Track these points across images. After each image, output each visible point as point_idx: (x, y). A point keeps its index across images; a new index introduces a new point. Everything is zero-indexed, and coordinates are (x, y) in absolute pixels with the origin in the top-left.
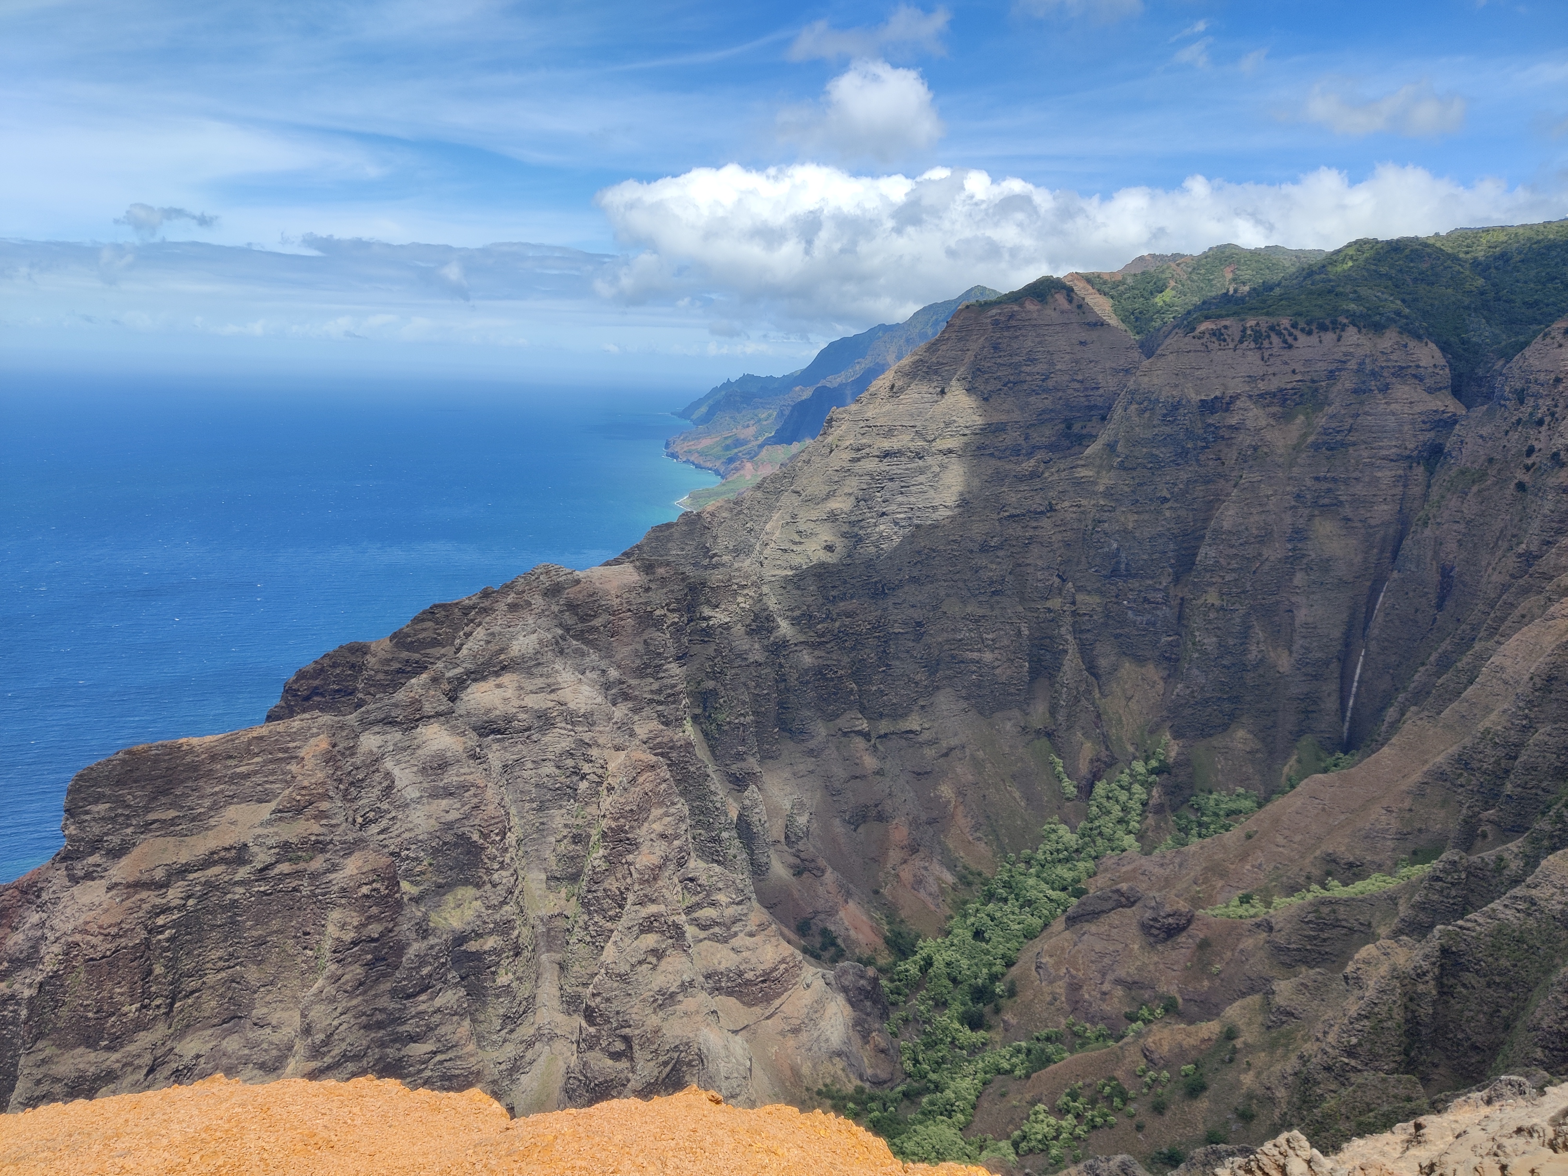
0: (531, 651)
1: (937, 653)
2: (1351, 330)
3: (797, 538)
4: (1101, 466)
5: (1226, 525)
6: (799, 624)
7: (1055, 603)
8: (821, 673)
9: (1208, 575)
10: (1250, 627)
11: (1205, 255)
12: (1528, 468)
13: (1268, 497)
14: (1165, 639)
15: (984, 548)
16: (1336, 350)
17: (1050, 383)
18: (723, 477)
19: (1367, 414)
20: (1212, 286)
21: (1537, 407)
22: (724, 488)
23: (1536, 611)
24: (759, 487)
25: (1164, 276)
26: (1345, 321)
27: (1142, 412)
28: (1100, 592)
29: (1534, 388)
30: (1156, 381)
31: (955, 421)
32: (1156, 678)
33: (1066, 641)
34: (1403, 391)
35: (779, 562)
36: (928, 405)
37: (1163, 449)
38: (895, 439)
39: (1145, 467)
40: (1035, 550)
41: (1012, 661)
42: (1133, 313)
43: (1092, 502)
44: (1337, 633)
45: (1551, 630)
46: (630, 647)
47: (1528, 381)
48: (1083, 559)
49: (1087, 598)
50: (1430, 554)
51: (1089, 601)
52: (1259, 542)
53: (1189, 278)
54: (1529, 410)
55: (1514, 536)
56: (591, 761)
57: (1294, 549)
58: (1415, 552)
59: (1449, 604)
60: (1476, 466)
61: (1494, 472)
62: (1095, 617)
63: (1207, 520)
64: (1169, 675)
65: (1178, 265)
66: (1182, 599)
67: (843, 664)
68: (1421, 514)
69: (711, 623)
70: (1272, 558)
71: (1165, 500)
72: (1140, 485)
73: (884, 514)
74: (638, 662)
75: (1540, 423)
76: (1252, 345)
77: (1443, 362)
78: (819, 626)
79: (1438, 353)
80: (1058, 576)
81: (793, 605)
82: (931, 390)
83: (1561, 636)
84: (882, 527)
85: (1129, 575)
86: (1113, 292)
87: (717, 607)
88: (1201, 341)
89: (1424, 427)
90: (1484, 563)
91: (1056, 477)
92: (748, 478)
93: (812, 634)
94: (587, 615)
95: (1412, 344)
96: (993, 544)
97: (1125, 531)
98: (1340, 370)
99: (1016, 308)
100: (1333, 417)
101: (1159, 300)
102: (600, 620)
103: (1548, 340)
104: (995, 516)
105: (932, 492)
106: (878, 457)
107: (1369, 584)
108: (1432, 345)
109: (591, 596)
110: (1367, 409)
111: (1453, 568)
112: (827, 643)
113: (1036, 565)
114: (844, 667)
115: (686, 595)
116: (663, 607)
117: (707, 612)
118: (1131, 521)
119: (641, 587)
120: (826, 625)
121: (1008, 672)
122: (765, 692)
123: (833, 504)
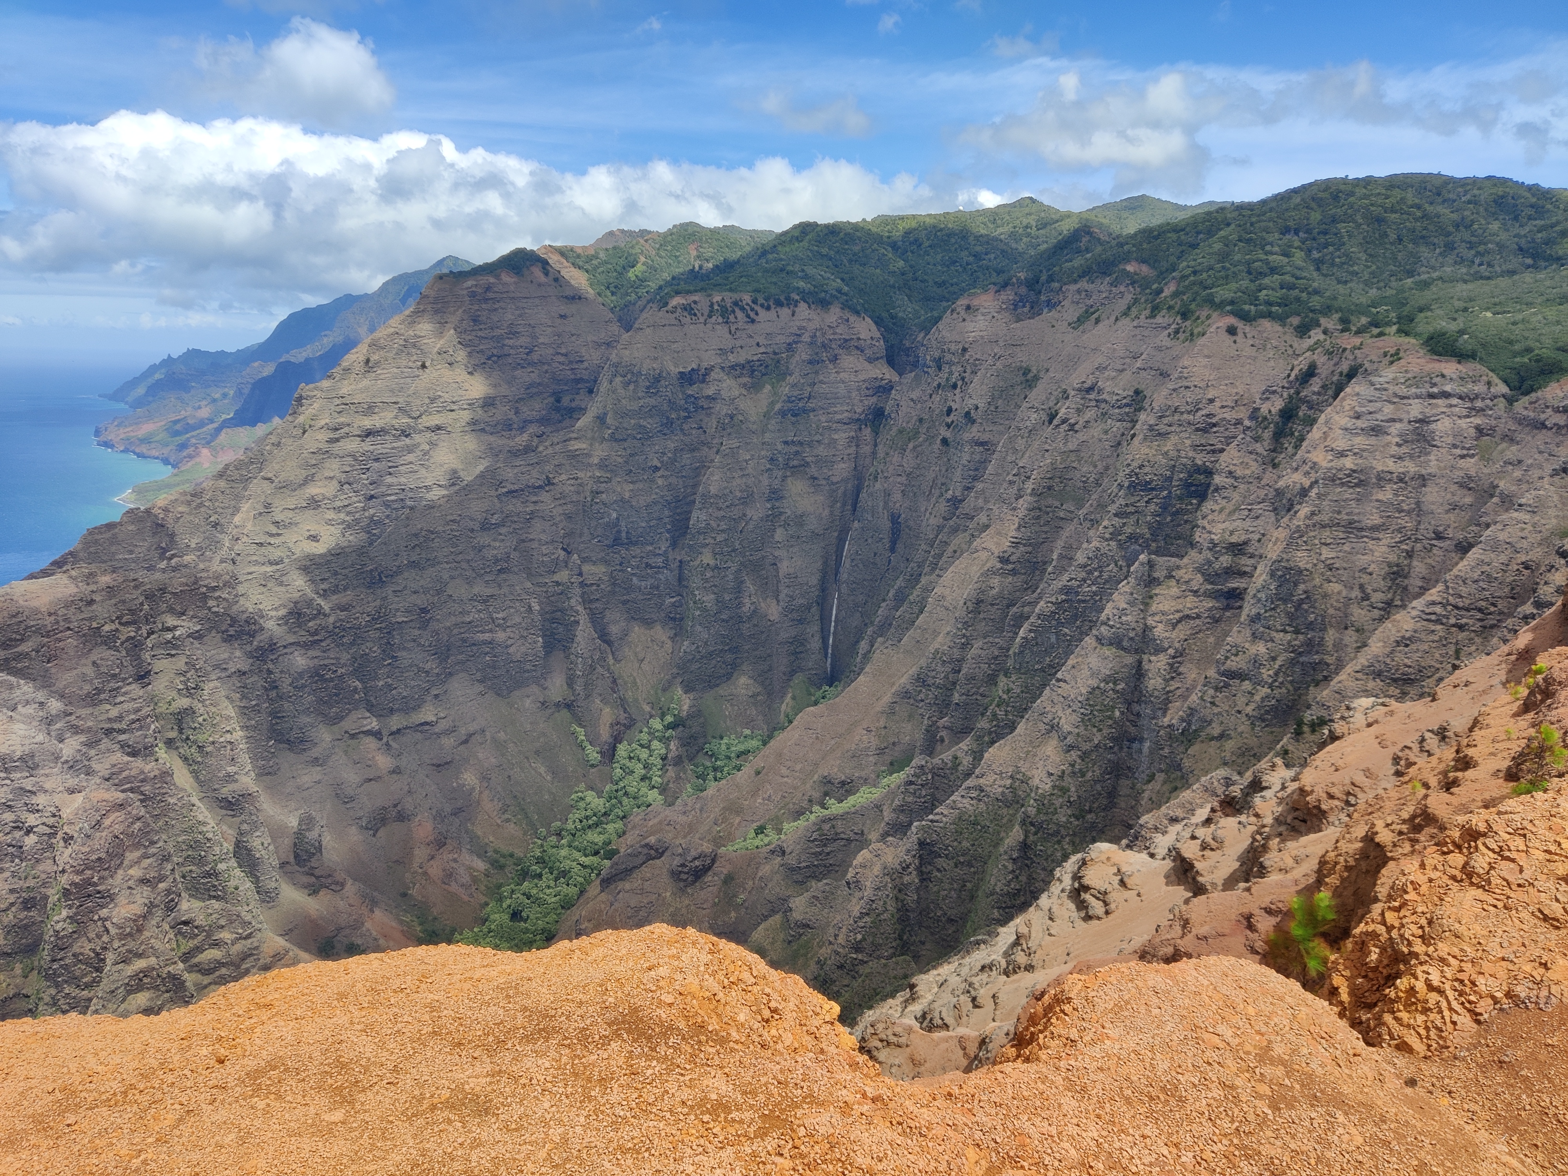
1: (446, 638)
2: (803, 306)
3: (274, 530)
4: (593, 438)
5: (713, 490)
6: (287, 623)
7: (563, 576)
8: (318, 674)
9: (702, 537)
10: (742, 582)
11: (669, 233)
12: (948, 426)
13: (746, 461)
14: (669, 601)
15: (485, 526)
16: (792, 324)
17: (535, 357)
18: (174, 466)
19: (821, 382)
20: (679, 262)
21: (951, 373)
22: (178, 479)
23: (964, 547)
24: (221, 475)
25: (634, 252)
26: (797, 297)
27: (627, 384)
28: (604, 561)
29: (948, 357)
30: (636, 354)
31: (440, 396)
32: (664, 638)
33: (577, 612)
34: (849, 361)
35: (254, 558)
36: (409, 380)
37: (650, 420)
38: (376, 417)
39: (635, 438)
40: (538, 524)
41: (525, 637)
42: (608, 288)
43: (589, 474)
44: (814, 581)
45: (976, 562)
46: (75, 672)
47: (943, 351)
48: (586, 530)
49: (593, 569)
50: (881, 504)
51: (595, 571)
52: (742, 504)
53: (657, 254)
54: (946, 375)
55: (943, 484)
56: (38, 811)
57: (773, 508)
58: (870, 503)
59: (900, 546)
60: (910, 425)
61: (924, 430)
62: (602, 586)
63: (695, 486)
64: (675, 635)
65: (646, 241)
66: (680, 561)
67: (342, 662)
68: (871, 470)
69: (178, 633)
70: (755, 518)
71: (657, 469)
72: (631, 455)
73: (372, 497)
74: (87, 688)
75: (955, 386)
76: (720, 320)
77: (878, 335)
78: (311, 624)
79: (874, 327)
80: (564, 549)
81: (276, 604)
82: (410, 364)
83: (983, 565)
84: (372, 511)
85: (631, 543)
86: (587, 266)
87: (183, 614)
88: (674, 315)
89: (868, 392)
90: (923, 509)
91: (550, 451)
92: (206, 465)
93: (304, 633)
94: (11, 640)
95: (852, 318)
96: (494, 521)
97: (622, 500)
98: (796, 343)
99: (492, 280)
100: (794, 386)
101: (631, 274)
102: (30, 644)
103: (955, 315)
104: (493, 493)
105: (423, 471)
106: (359, 436)
107: (836, 534)
108: (868, 319)
109: (14, 616)
110: (821, 378)
111: (900, 515)
112: (321, 641)
113: (540, 540)
114: (345, 665)
115: (142, 604)
116: (113, 621)
117: (171, 621)
118: (627, 490)
119: (81, 600)
120: (318, 622)
121: (523, 649)
122: (254, 703)
123: (313, 490)
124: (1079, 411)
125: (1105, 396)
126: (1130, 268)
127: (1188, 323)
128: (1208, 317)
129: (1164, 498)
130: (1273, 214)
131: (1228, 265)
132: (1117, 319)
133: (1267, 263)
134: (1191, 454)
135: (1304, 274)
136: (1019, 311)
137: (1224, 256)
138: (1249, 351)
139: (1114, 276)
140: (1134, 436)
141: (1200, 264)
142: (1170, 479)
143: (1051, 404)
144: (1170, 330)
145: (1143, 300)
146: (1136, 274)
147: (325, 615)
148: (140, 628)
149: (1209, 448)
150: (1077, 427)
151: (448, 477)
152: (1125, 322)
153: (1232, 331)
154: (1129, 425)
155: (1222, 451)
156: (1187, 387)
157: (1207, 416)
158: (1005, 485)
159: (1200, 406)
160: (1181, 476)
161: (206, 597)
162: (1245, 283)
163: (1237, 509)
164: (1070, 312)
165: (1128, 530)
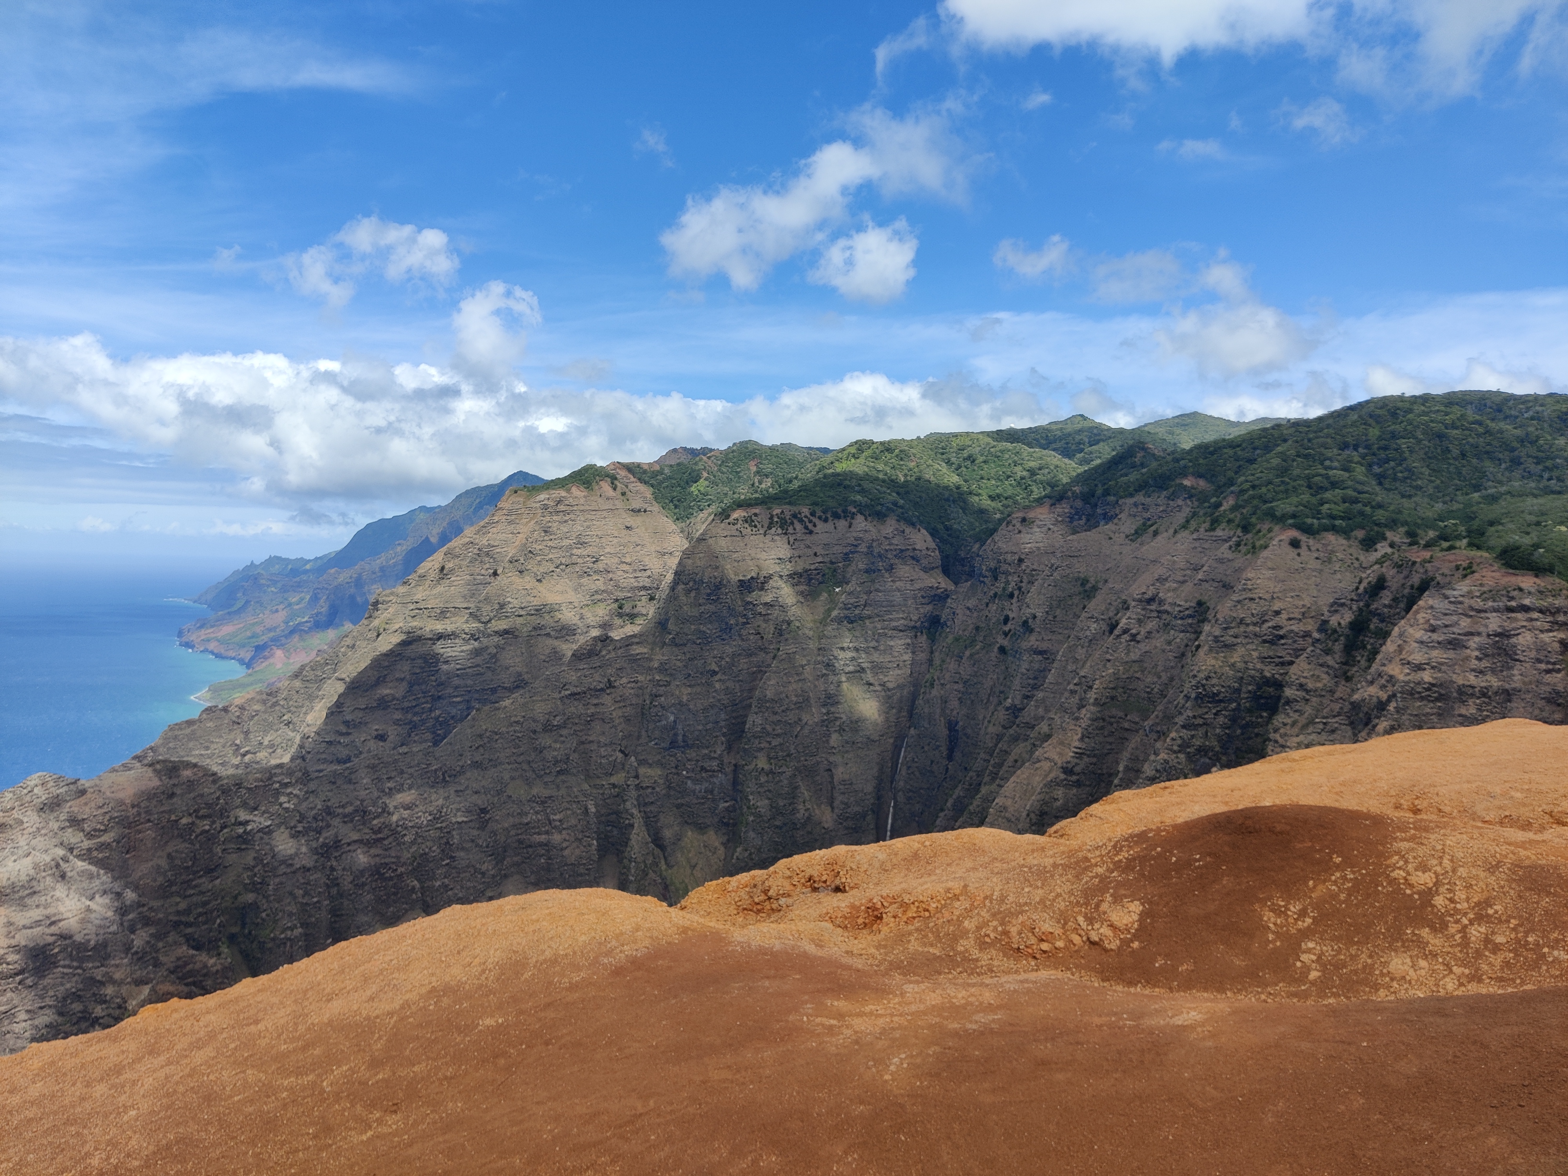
0: (24, 878)
1: (503, 839)
2: (860, 518)
3: (347, 729)
4: (654, 643)
5: (769, 694)
6: (352, 821)
7: (618, 778)
8: (378, 873)
9: (757, 741)
10: (796, 788)
11: (730, 451)
12: (1006, 634)
13: (803, 666)
14: (723, 805)
15: (548, 728)
16: (848, 535)
17: (600, 566)
18: (249, 667)
19: (877, 590)
20: (739, 478)
21: (1007, 583)
22: (252, 679)
23: (1026, 756)
24: (297, 675)
25: (697, 468)
26: (854, 510)
27: (689, 591)
28: (660, 764)
29: (1004, 567)
30: (699, 563)
31: (509, 603)
32: (717, 844)
33: (632, 815)
34: (905, 570)
35: (326, 756)
36: (481, 587)
37: (709, 626)
38: (448, 621)
39: (695, 643)
40: (597, 726)
42: (672, 501)
43: (649, 678)
44: (869, 788)
45: (1039, 772)
46: (150, 864)
47: (999, 561)
48: (643, 733)
49: (650, 771)
50: (938, 711)
51: (652, 774)
52: (798, 708)
53: (719, 470)
54: (1002, 585)
55: (1001, 692)
57: (828, 713)
58: (926, 710)
59: (957, 755)
60: (966, 633)
61: (981, 639)
62: (658, 789)
63: (751, 690)
64: (728, 840)
65: (709, 458)
66: (735, 765)
67: (402, 860)
68: (928, 676)
69: (249, 828)
70: (810, 722)
71: (715, 673)
72: (690, 659)
73: (441, 698)
74: (160, 879)
75: (1011, 596)
76: (780, 531)
77: (933, 545)
78: (375, 822)
79: (929, 538)
80: (621, 751)
81: (344, 802)
82: (483, 571)
83: (1046, 776)
84: (440, 712)
85: (687, 746)
86: (652, 481)
87: (256, 809)
88: (736, 527)
89: (923, 601)
90: (981, 717)
91: (613, 654)
93: (367, 831)
94: (95, 830)
95: (908, 530)
96: (556, 723)
97: (681, 704)
98: (853, 553)
99: (563, 493)
100: (851, 593)
101: (695, 489)
102: (112, 835)
103: (1010, 527)
104: (557, 695)
105: (490, 674)
106: (433, 639)
107: (892, 741)
108: (924, 531)
109: (100, 807)
110: (877, 586)
111: (957, 723)
112: (384, 839)
113: (599, 742)
114: (404, 864)
115: (218, 798)
116: (190, 815)
117: (243, 815)
118: (685, 693)
119: (163, 793)
120: (382, 820)
121: (577, 852)
122: (315, 900)
123: (385, 691)
124: (1140, 621)
125: (1166, 607)
126: (1187, 482)
127: (1249, 536)
128: (1270, 530)
129: (1234, 710)
130: (1331, 431)
131: (1287, 480)
132: (1176, 532)
133: (1327, 477)
134: (1259, 666)
135: (1366, 489)
136: (1075, 523)
137: (1283, 471)
138: (1314, 564)
139: (1171, 490)
140: (1198, 647)
141: (1258, 478)
142: (1238, 691)
143: (1111, 614)
144: (1231, 543)
145: (1201, 513)
146: (1193, 487)
147: (389, 813)
148: (214, 822)
149: (1277, 660)
150: (1139, 638)
151: (512, 680)
152: (1185, 534)
153: (1295, 544)
154: (1193, 636)
155: (1291, 663)
156: (1252, 599)
157: (1274, 628)
158: (1067, 694)
159: (1266, 618)
160: (1250, 688)
161: (278, 793)
162: (1306, 497)
163: (1311, 722)
164: (1128, 525)
165: (1197, 742)
